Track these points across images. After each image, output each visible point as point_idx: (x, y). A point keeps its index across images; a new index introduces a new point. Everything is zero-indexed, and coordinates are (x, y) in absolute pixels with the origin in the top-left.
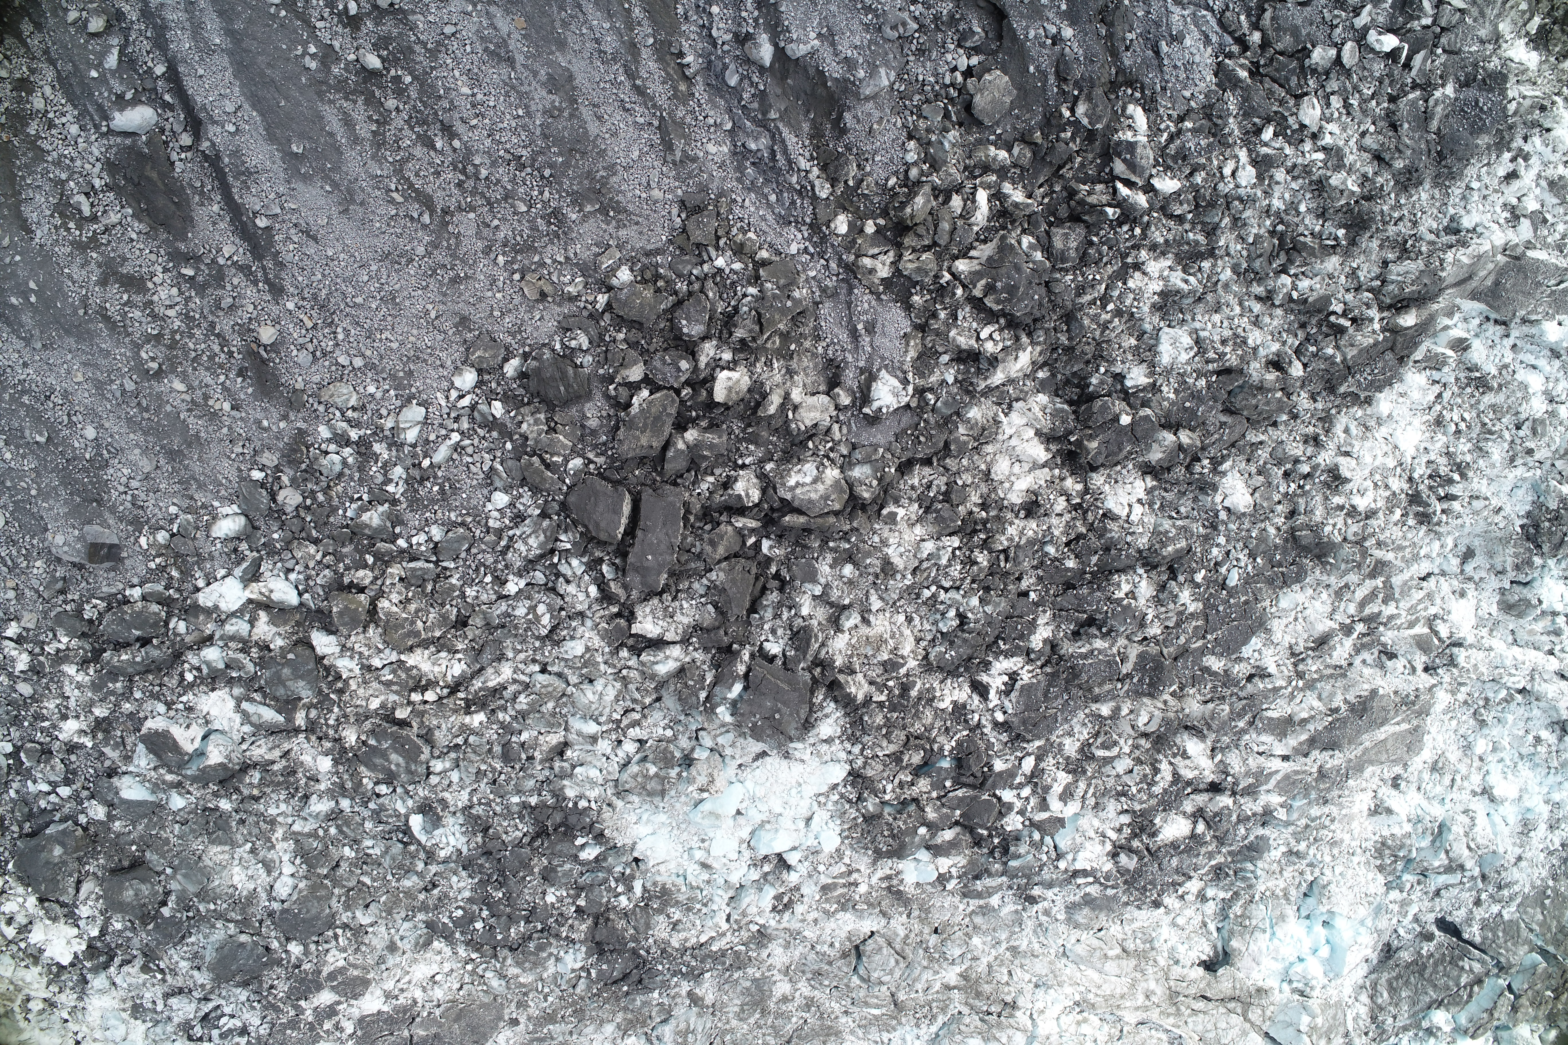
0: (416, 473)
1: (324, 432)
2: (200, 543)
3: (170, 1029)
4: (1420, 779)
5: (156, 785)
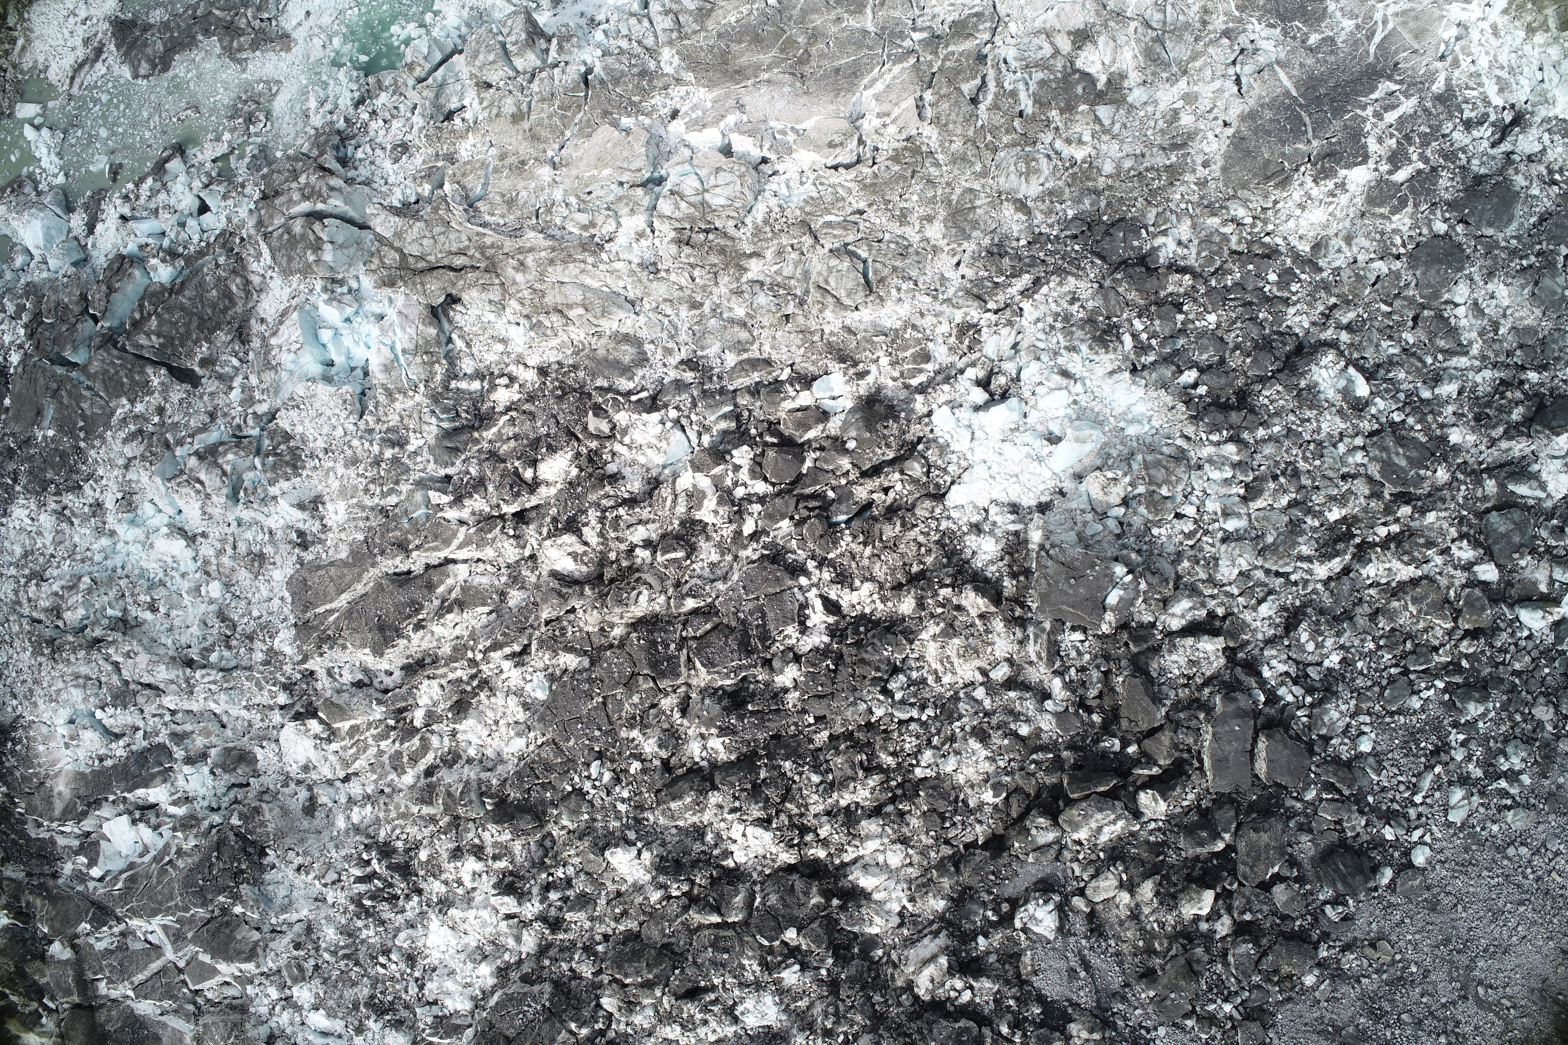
0: (1443, 758)
1: (1526, 779)
4: (274, 544)
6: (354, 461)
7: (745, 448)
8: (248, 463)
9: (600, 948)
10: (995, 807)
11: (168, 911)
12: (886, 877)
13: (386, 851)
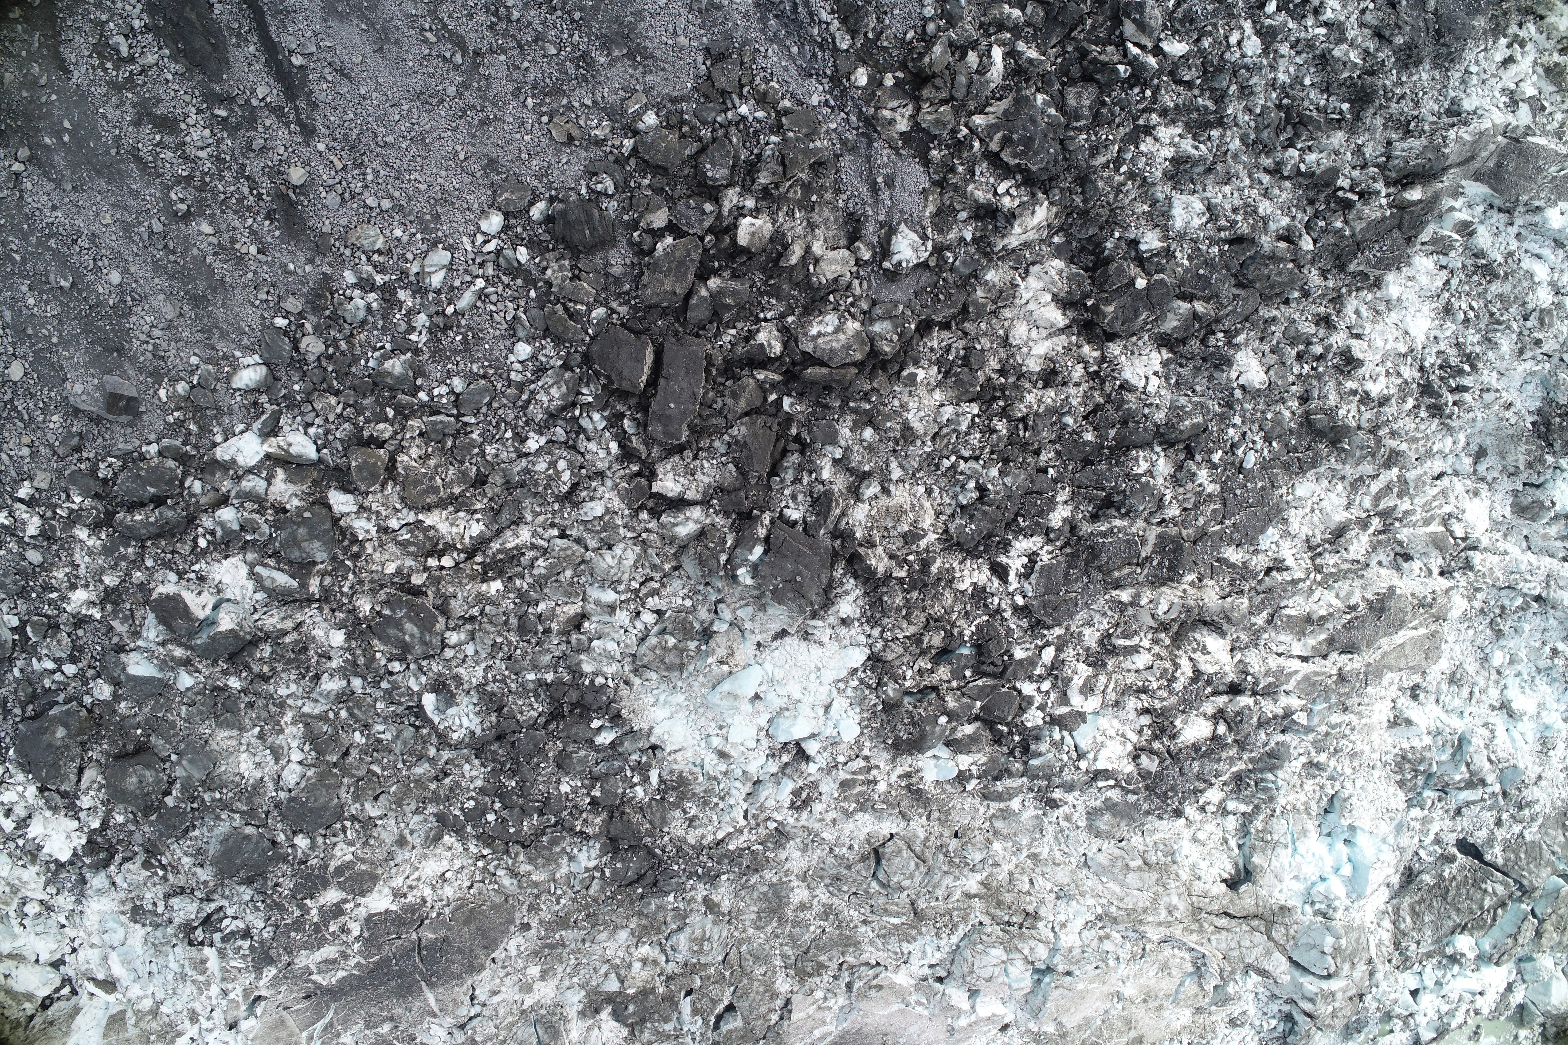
0: (440, 321)
1: (349, 277)
2: (219, 396)
3: (170, 930)
4: (1438, 691)
5: (164, 662)
7: (1028, 725)
8: (1443, 769)
9: (1295, 294)
10: (915, 364)
12: (1034, 315)
13: (1437, 411)
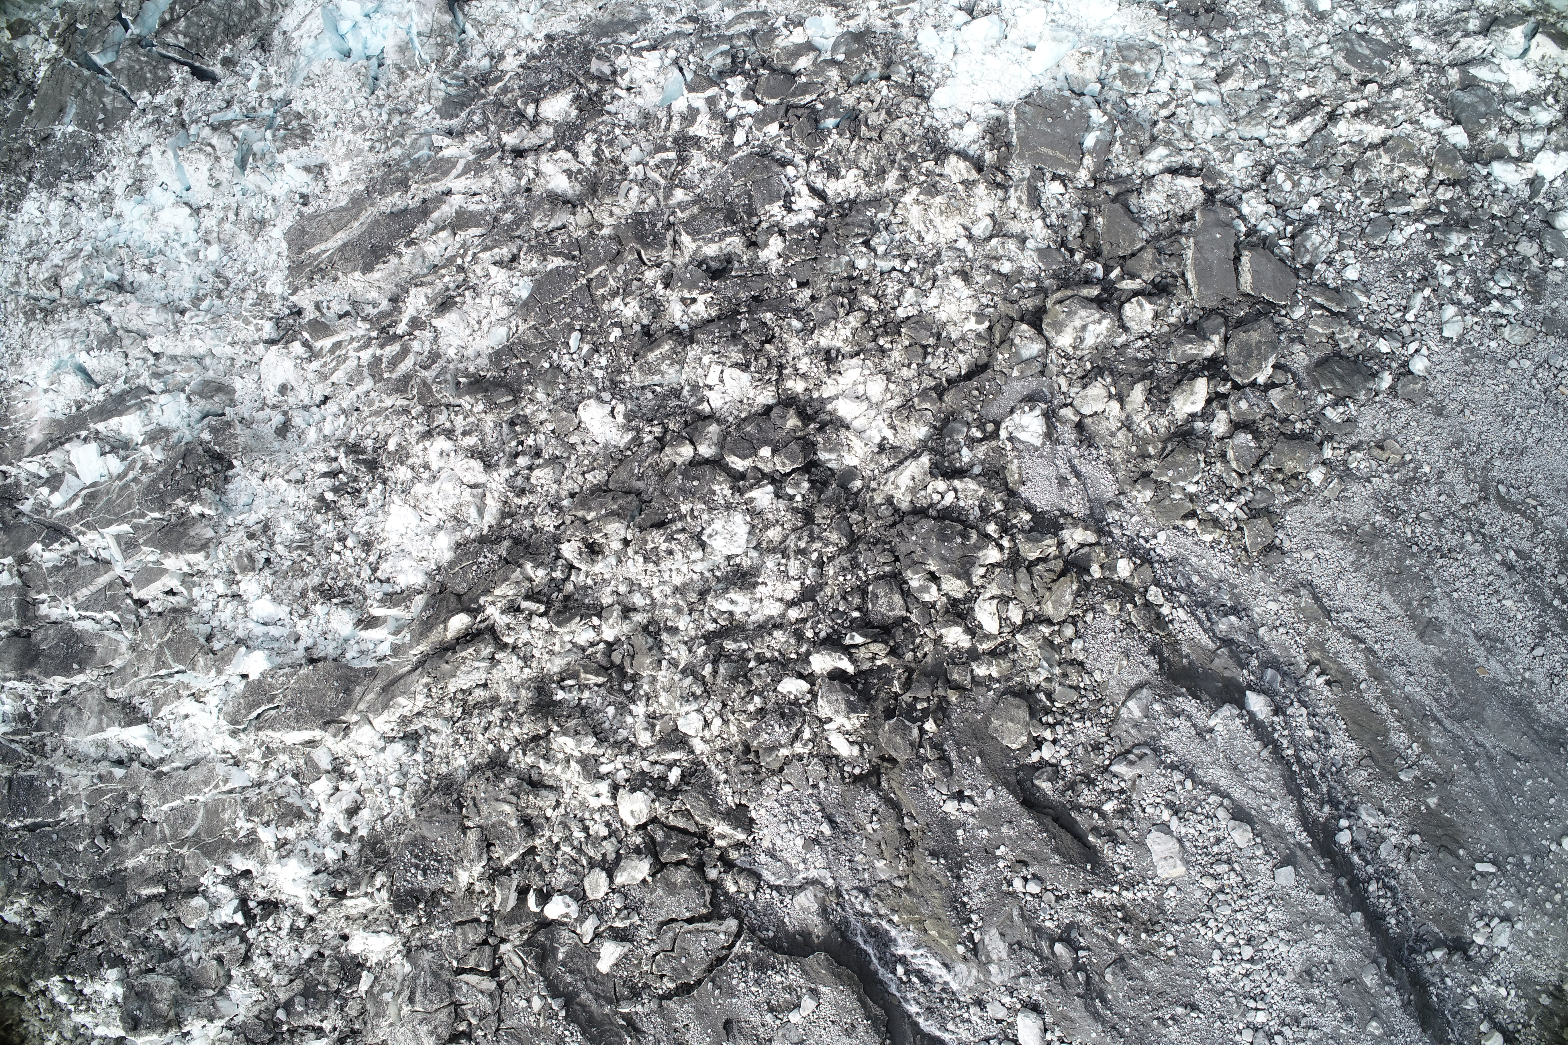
0: (1432, 284)
1: (1518, 305)
4: (277, 208)
6: (362, 128)
7: (740, 78)
8: (259, 135)
9: (565, 503)
10: (979, 336)
11: (123, 520)
12: (865, 405)
13: (354, 449)
